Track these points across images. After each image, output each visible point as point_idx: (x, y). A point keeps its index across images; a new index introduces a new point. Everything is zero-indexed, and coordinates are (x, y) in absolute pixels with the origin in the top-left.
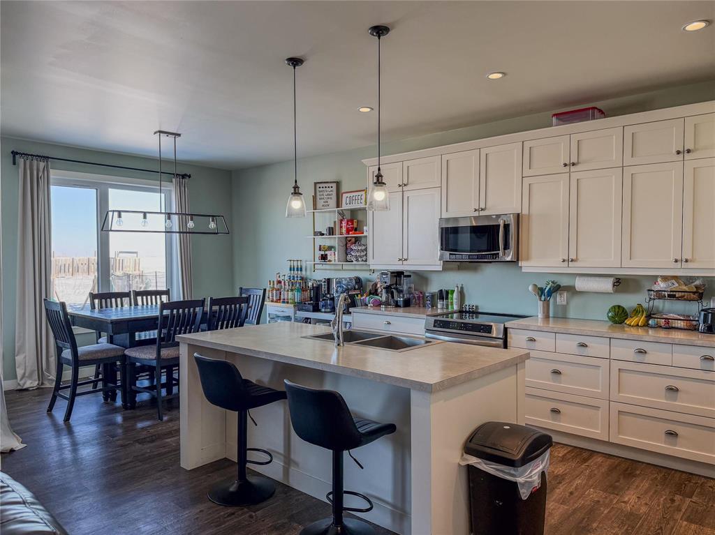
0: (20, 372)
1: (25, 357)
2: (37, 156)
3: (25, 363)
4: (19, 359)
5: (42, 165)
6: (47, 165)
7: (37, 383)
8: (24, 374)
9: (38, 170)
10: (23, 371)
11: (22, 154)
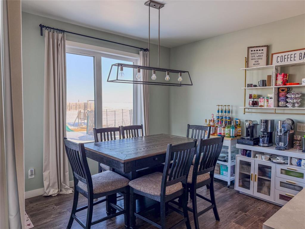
0: (46, 183)
1: (49, 173)
2: (57, 29)
3: (50, 177)
4: (45, 174)
5: (60, 35)
6: (64, 36)
7: (57, 190)
8: (49, 184)
9: (58, 40)
10: (48, 183)
11: (47, 27)
